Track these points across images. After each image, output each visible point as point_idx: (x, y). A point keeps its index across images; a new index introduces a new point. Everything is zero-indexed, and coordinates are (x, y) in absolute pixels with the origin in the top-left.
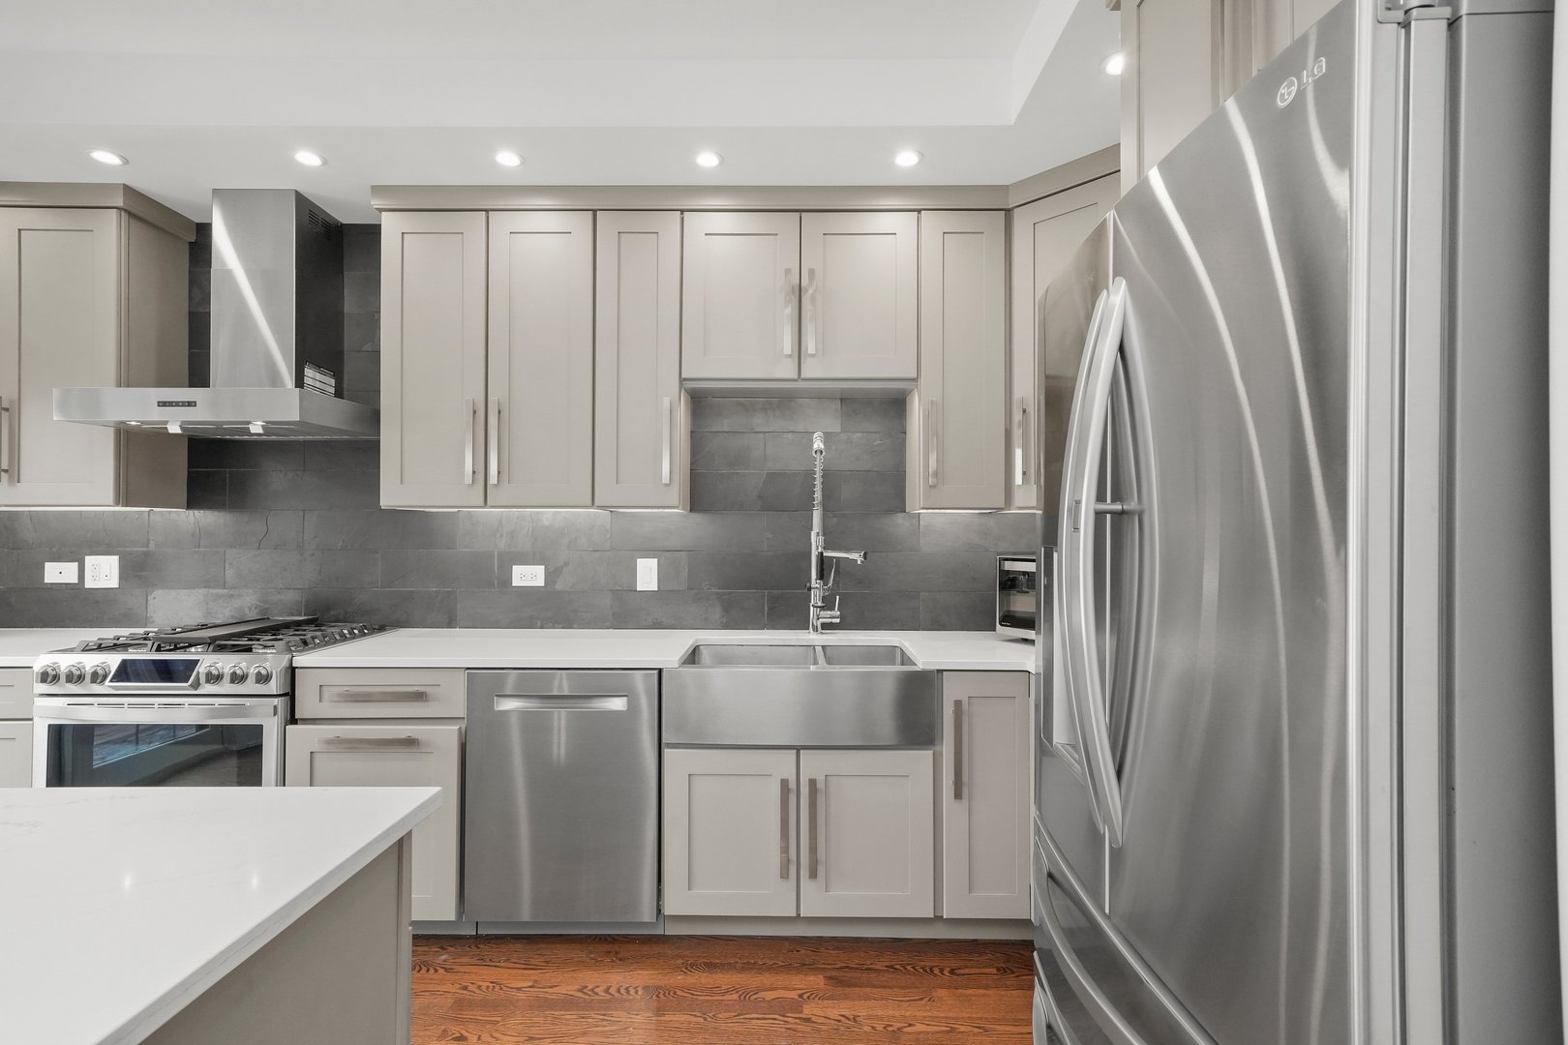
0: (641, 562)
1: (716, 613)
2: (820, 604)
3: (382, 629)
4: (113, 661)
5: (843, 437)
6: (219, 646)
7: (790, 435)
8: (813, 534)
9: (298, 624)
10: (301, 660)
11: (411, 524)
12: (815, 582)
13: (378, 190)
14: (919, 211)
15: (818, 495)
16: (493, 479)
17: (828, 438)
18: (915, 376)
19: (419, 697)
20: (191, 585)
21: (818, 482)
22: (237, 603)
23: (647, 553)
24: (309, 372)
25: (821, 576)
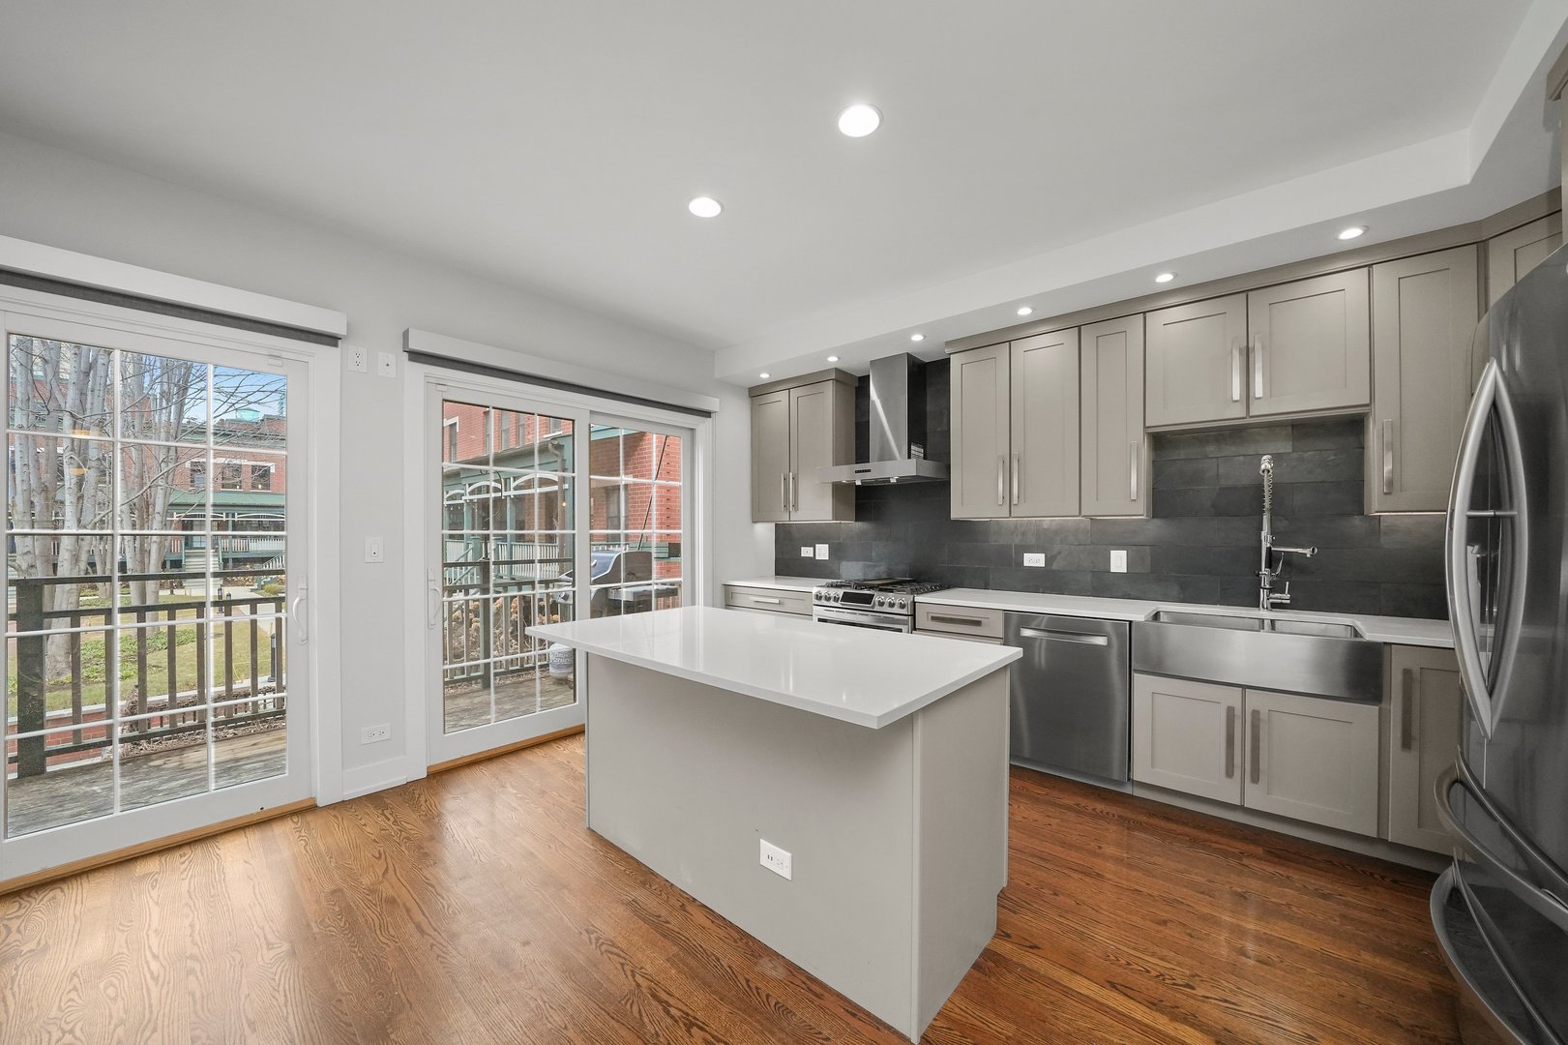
0: (1113, 553)
1: (1175, 590)
2: (1268, 586)
3: (949, 588)
4: (840, 592)
5: (1295, 455)
6: (882, 589)
7: (1241, 458)
8: (1264, 534)
9: (909, 581)
10: (918, 598)
11: (966, 527)
12: (1264, 570)
13: (948, 344)
14: (1370, 266)
15: (1267, 504)
16: (1015, 501)
17: (1276, 458)
18: (1368, 402)
19: (978, 623)
20: (857, 560)
21: (1267, 494)
22: (877, 569)
23: (1119, 546)
24: (913, 447)
25: (1269, 565)
